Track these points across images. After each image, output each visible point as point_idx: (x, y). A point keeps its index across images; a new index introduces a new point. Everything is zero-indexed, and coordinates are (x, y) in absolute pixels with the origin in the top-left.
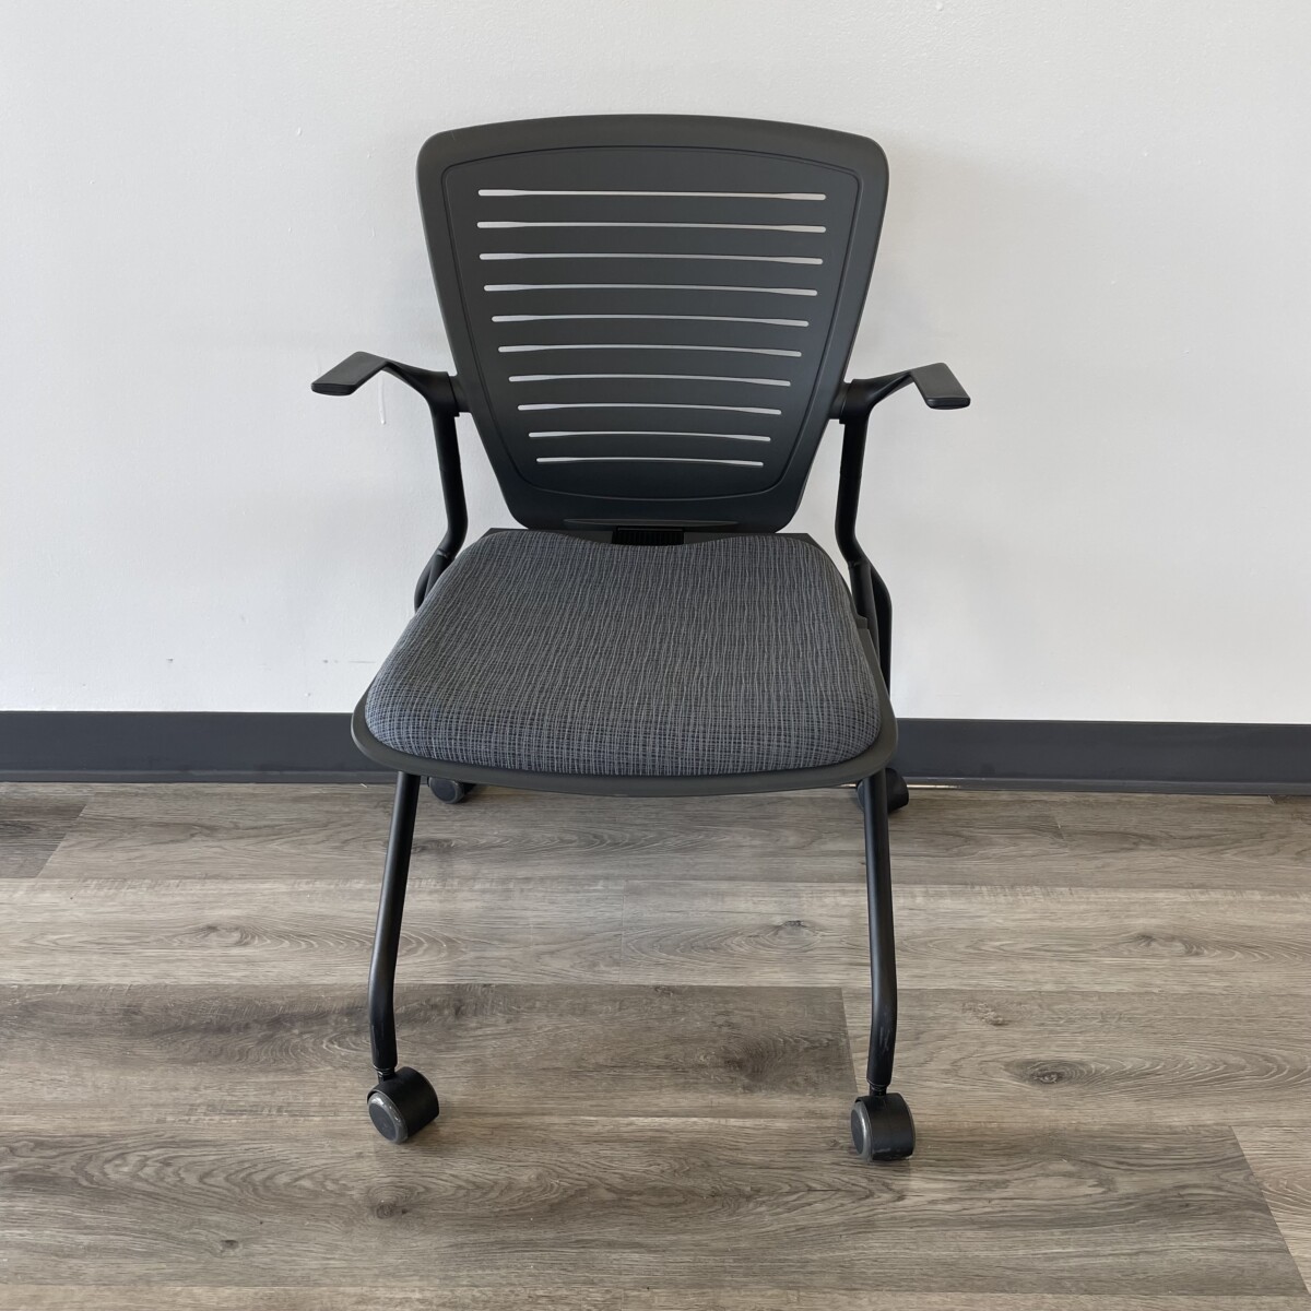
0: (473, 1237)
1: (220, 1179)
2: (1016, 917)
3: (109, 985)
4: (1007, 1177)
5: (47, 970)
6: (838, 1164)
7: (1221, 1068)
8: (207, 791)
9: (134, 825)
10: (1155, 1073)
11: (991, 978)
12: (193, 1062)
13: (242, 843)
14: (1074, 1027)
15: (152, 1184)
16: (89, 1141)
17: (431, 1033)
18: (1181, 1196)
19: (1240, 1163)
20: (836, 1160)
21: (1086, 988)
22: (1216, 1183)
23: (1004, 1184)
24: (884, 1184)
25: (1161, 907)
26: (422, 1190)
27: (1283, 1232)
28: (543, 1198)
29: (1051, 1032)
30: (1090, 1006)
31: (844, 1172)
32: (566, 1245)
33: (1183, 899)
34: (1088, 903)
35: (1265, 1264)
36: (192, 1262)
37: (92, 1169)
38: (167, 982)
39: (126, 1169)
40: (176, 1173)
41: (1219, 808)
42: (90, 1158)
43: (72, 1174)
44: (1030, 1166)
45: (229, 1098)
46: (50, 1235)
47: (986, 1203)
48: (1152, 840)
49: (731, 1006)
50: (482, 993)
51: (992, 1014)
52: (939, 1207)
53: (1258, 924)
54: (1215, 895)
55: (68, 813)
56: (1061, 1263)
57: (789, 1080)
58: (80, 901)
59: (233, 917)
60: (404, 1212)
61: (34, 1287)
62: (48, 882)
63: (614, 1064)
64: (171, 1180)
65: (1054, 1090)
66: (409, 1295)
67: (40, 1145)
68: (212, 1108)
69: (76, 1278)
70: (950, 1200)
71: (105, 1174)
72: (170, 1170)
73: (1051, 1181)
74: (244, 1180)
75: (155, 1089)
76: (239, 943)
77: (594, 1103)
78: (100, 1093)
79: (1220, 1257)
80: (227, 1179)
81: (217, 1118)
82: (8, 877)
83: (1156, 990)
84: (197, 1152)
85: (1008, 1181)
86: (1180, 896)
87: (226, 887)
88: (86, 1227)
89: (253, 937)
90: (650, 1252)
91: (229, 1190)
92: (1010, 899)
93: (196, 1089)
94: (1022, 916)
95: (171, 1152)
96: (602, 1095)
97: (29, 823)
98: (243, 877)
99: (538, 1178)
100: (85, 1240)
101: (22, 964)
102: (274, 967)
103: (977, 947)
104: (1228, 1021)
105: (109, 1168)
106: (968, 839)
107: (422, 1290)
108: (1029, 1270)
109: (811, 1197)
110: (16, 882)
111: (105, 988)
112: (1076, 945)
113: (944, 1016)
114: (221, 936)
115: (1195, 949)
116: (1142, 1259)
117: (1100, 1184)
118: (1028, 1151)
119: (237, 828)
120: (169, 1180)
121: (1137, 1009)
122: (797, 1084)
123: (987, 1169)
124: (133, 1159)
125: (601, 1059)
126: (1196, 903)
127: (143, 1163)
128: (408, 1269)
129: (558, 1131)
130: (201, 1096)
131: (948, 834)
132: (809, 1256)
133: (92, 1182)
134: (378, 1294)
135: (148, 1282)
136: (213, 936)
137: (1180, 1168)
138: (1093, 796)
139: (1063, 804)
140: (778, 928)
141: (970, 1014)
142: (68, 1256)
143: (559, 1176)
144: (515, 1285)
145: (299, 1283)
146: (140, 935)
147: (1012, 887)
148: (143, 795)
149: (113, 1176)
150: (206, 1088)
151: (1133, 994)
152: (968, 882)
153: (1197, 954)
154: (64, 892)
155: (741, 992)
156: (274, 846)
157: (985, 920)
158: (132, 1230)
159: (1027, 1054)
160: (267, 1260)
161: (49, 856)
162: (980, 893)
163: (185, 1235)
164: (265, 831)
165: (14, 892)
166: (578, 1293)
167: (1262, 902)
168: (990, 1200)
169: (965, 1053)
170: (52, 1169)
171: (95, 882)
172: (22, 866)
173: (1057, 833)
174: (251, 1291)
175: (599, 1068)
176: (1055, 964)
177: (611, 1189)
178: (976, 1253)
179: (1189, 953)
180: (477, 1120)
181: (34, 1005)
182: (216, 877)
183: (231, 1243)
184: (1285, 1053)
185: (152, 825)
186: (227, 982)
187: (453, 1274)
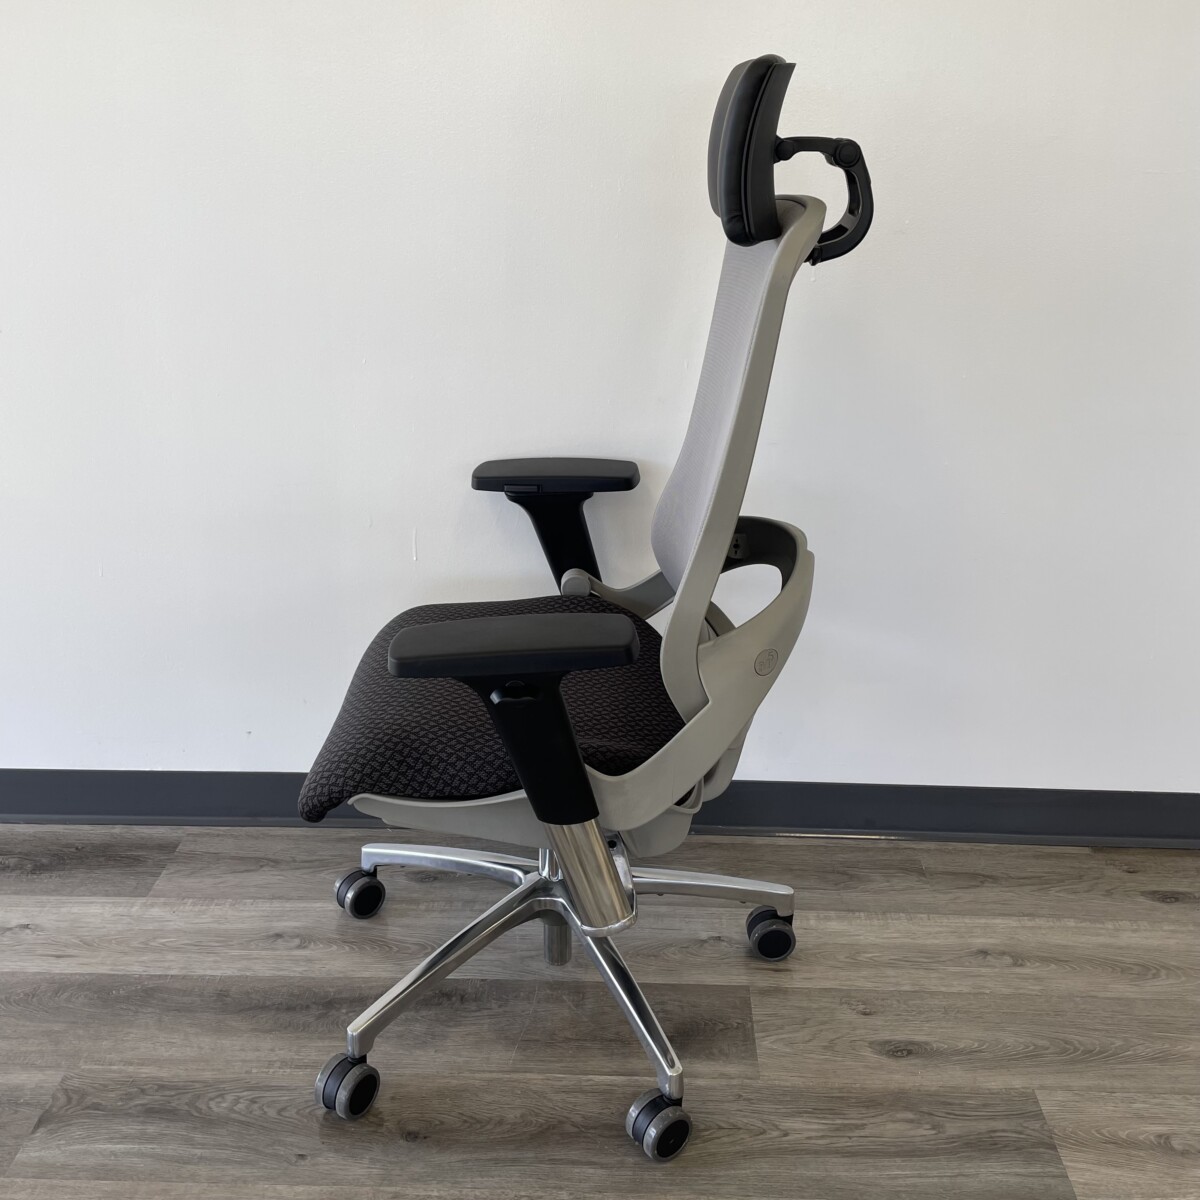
0: (475, 1156)
1: (292, 1112)
2: (885, 936)
3: (206, 976)
4: (864, 1122)
5: (159, 964)
6: (740, 1111)
7: (1031, 1048)
8: (272, 833)
9: (217, 858)
10: (980, 1051)
11: (862, 981)
12: (270, 1031)
13: (298, 873)
14: (924, 1016)
15: (244, 1115)
16: (197, 1085)
17: (442, 1014)
18: (991, 1137)
19: (1038, 1115)
20: (740, 1108)
21: (934, 989)
22: (1020, 1129)
23: (863, 1126)
24: (774, 1125)
25: (997, 929)
26: (437, 1122)
27: (1064, 1163)
28: (525, 1130)
29: (906, 1020)
30: (936, 1002)
31: (745, 1116)
32: (541, 1162)
33: (1014, 924)
34: (940, 927)
35: (1050, 1185)
36: (275, 1169)
37: (201, 1105)
38: (248, 974)
39: (224, 1105)
40: (261, 1108)
41: (1050, 856)
42: (199, 1097)
43: (186, 1108)
44: (882, 1115)
45: (297, 1057)
46: (172, 1149)
47: (847, 1139)
48: (994, 879)
49: (666, 998)
50: (481, 986)
51: (861, 1007)
52: (813, 1141)
53: (1070, 943)
54: (1039, 922)
55: (168, 848)
56: (901, 1182)
57: (707, 1052)
58: (181, 914)
59: (296, 928)
60: (425, 1138)
61: (164, 1184)
62: (156, 900)
63: (578, 1037)
64: (258, 1113)
65: (903, 1062)
66: (430, 1193)
67: (162, 1087)
68: (284, 1063)
69: (193, 1178)
70: (822, 1137)
71: (210, 1108)
72: (256, 1106)
73: (897, 1126)
74: (310, 1113)
75: (243, 1050)
76: (299, 947)
77: (563, 1065)
78: (203, 1052)
79: (1018, 1179)
80: (297, 1113)
81: (289, 1070)
82: (125, 896)
83: (988, 992)
84: (274, 1093)
85: (866, 1125)
86: (1013, 922)
87: (288, 905)
88: (199, 1144)
89: (310, 943)
90: (602, 1168)
91: (299, 1121)
92: (882, 922)
93: (272, 1050)
94: (889, 936)
95: (256, 1094)
96: (568, 1059)
97: (139, 856)
98: (300, 898)
99: (522, 1116)
100: (198, 1152)
101: (140, 960)
102: (326, 964)
103: (854, 957)
104: (1039, 1015)
105: (212, 1104)
106: (852, 877)
107: (439, 1191)
108: (876, 1185)
109: (720, 1133)
110: (133, 900)
111: (202, 977)
112: (929, 958)
113: (825, 1008)
114: (288, 942)
115: (1020, 962)
116: (959, 1180)
117: (933, 1128)
118: (881, 1104)
119: (295, 861)
120: (254, 1113)
121: (971, 1004)
122: (713, 1054)
123: (852, 1116)
124: (230, 1098)
125: (568, 1034)
126: (1023, 927)
127: (237, 1101)
128: (428, 1176)
129: (536, 1084)
130: (277, 1055)
131: (838, 873)
132: (717, 1173)
133: (201, 1113)
134: (407, 1192)
135: (245, 1182)
136: (280, 941)
137: (992, 1118)
138: (951, 845)
139: (928, 851)
140: (704, 941)
141: (845, 1006)
142: (185, 1163)
143: (537, 1115)
144: (503, 1188)
145: (351, 1184)
146: (226, 939)
147: (884, 913)
148: (222, 835)
149: (215, 1109)
150: (280, 1049)
151: (970, 994)
152: (851, 910)
153: (1021, 965)
154: (168, 908)
155: (673, 987)
156: (322, 875)
157: (862, 937)
158: (232, 1147)
159: (886, 1036)
160: (326, 1168)
161: (155, 881)
162: (859, 918)
163: (269, 1150)
164: (317, 863)
165: (132, 907)
166: (551, 1194)
167: (1076, 927)
168: (850, 1138)
169: (839, 1035)
170: (173, 1104)
171: (191, 901)
172: (136, 888)
173: (921, 872)
174: (318, 1188)
175: (567, 1040)
176: (912, 971)
177: (574, 1125)
178: (838, 1174)
179: (1015, 964)
180: (477, 1075)
181: (151, 989)
182: (280, 898)
183: (302, 1157)
184: (1081, 1039)
185: (233, 858)
186: (292, 974)
187: (461, 1180)
